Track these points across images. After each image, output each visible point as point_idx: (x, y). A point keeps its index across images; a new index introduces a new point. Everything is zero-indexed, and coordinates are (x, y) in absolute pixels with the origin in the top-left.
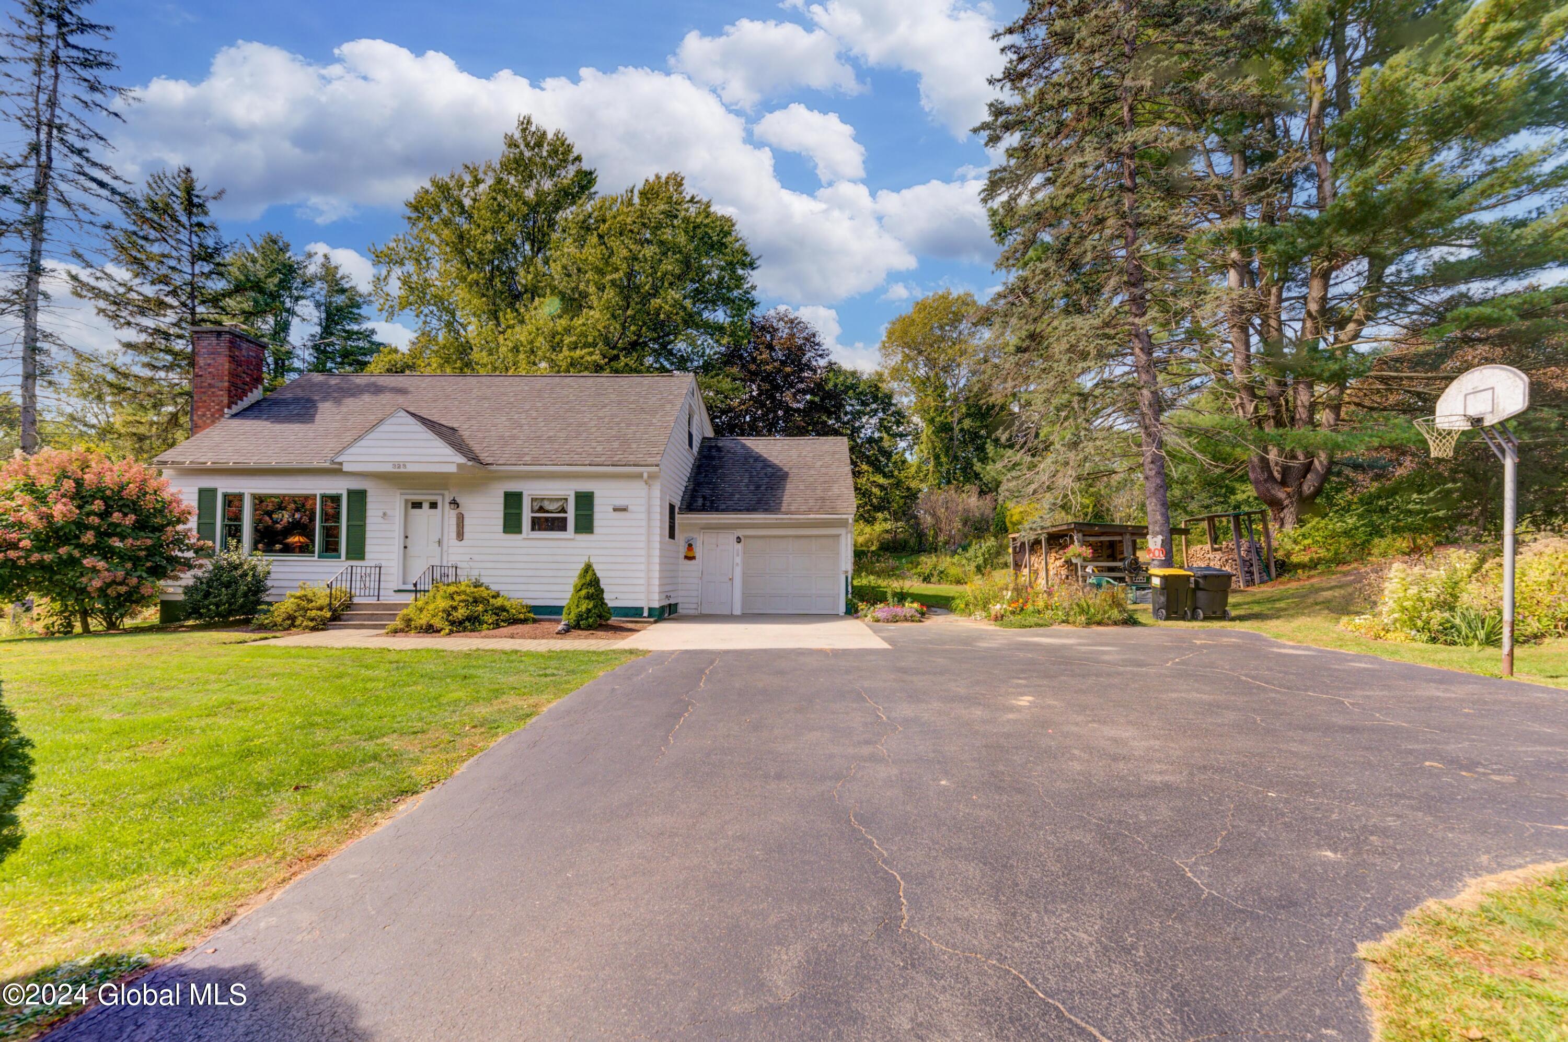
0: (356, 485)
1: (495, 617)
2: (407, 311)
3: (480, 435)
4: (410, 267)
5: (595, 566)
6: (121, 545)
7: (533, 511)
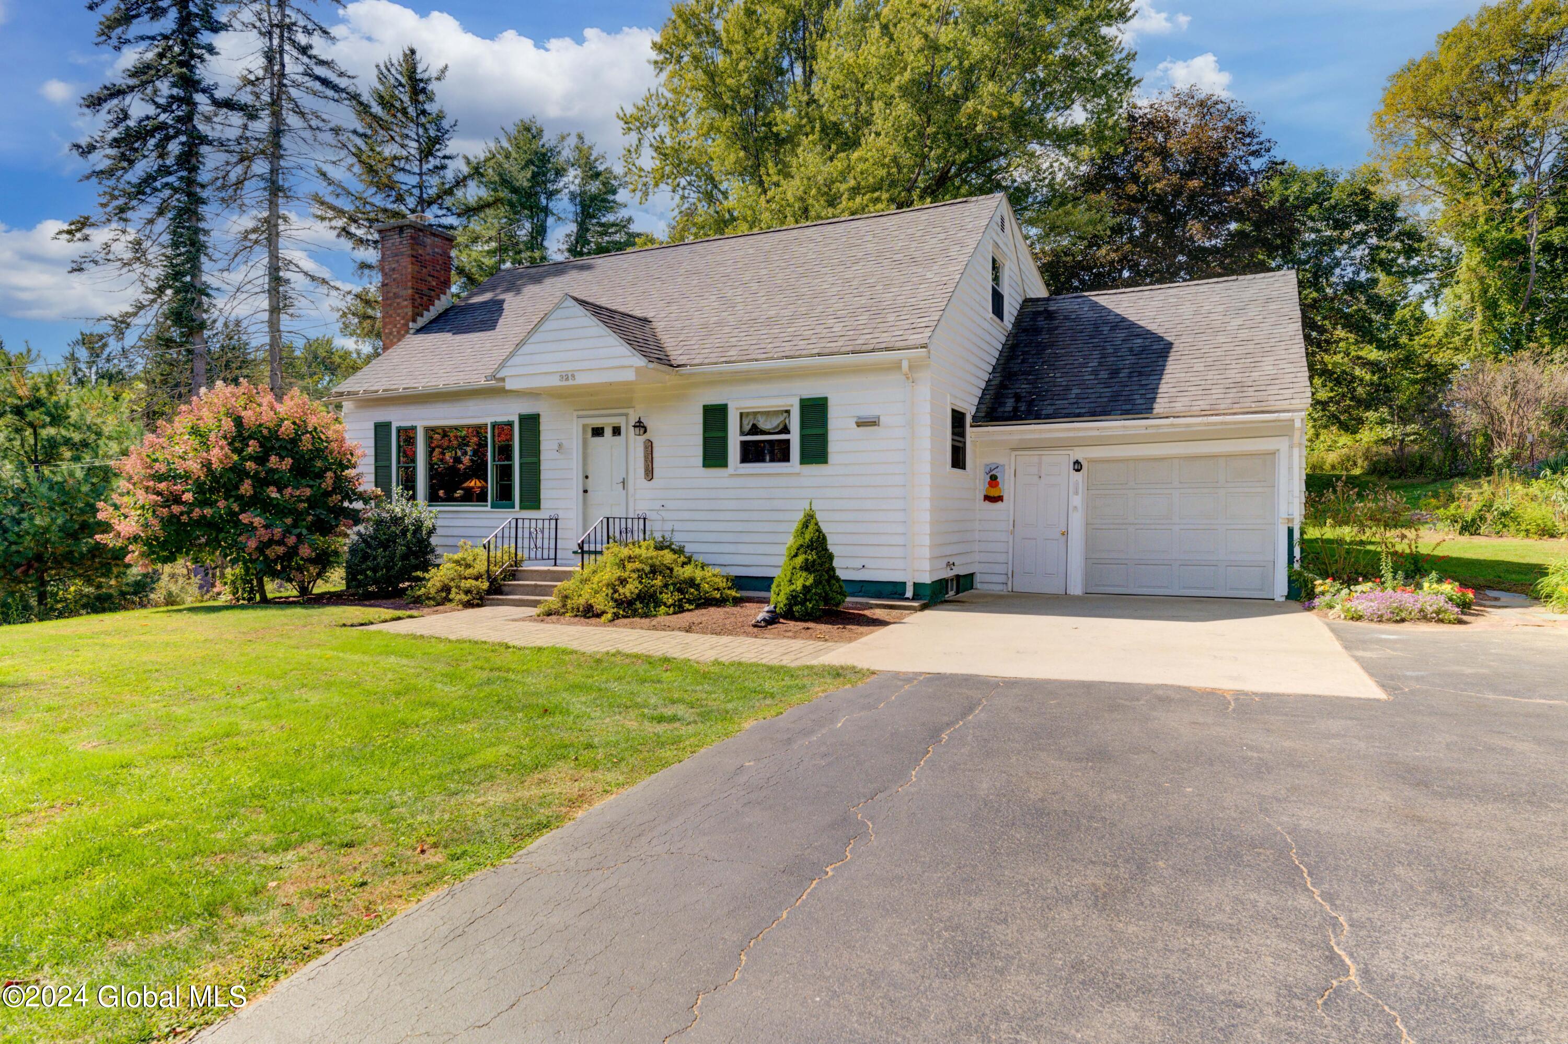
0: (528, 408)
1: (677, 596)
2: (662, 186)
3: (678, 325)
4: (663, 129)
5: (819, 517)
6: (278, 496)
7: (742, 433)
